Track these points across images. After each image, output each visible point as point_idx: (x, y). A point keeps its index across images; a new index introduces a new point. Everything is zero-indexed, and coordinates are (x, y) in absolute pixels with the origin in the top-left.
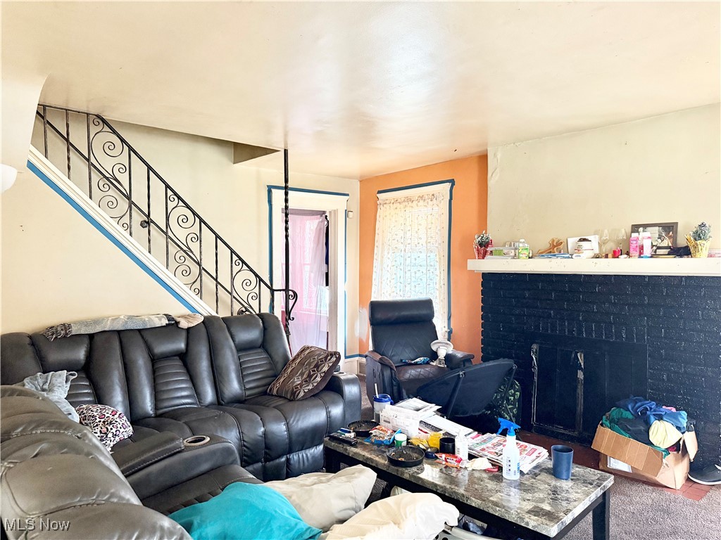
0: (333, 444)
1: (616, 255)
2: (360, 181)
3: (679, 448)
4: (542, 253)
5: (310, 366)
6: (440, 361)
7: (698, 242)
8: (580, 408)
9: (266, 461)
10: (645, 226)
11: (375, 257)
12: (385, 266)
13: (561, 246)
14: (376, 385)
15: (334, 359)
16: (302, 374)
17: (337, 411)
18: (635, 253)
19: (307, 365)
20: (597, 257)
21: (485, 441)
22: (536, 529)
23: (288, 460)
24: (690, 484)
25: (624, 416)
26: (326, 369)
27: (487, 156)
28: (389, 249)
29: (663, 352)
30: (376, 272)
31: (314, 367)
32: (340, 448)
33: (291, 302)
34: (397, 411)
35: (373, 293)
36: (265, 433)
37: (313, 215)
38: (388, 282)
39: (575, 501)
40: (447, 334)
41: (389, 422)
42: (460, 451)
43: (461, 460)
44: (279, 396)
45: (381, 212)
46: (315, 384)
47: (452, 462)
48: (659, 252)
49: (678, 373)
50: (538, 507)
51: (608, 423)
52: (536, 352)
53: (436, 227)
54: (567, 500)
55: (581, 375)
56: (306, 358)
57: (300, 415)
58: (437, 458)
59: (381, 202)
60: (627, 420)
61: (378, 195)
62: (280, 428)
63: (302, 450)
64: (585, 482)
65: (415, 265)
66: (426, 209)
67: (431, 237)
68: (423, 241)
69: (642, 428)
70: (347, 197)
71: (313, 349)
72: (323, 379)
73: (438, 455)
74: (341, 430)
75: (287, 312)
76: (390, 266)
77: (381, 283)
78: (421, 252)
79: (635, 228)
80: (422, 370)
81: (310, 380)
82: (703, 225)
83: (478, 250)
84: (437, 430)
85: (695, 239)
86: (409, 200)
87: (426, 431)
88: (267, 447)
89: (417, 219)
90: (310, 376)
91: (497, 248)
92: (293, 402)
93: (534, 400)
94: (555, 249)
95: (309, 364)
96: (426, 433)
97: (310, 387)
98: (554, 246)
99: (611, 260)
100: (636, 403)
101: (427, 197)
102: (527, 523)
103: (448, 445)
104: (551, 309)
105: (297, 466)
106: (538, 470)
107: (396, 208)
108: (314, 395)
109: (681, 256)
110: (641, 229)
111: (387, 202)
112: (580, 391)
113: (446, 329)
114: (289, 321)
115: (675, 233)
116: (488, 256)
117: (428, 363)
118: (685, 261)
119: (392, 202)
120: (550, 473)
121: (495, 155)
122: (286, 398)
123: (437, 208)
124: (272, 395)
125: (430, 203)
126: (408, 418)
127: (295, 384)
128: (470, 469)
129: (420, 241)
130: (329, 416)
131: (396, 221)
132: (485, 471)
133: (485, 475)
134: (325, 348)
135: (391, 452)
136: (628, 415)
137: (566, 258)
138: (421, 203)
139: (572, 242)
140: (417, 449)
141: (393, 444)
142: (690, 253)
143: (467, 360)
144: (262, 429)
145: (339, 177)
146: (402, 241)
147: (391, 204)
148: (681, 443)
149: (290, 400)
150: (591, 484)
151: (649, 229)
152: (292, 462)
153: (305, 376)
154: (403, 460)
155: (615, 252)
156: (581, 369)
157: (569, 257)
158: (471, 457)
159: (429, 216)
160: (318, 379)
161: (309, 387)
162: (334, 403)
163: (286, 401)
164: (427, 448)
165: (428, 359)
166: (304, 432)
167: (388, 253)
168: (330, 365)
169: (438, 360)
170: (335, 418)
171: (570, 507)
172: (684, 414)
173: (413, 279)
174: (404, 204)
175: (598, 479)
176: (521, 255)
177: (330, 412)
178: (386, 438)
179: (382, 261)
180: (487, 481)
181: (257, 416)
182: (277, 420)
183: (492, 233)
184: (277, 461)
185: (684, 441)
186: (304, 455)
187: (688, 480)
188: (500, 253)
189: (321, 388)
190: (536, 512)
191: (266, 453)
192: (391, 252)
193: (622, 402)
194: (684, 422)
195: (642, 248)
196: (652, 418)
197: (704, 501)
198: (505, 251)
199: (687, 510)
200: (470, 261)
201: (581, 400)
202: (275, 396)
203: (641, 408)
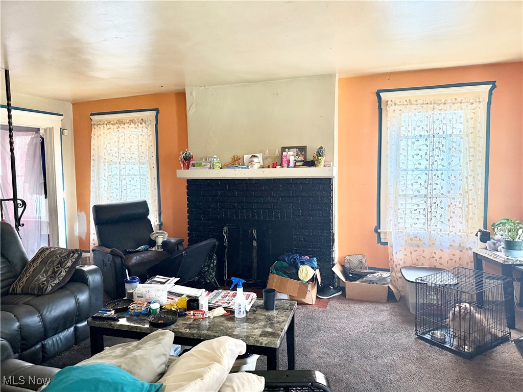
0: (97, 322)
1: (274, 166)
2: (73, 104)
3: (314, 279)
4: (228, 165)
5: (53, 264)
6: (158, 246)
7: (319, 158)
8: (255, 265)
9: (22, 352)
10: (289, 148)
11: (92, 168)
12: (102, 175)
13: (240, 161)
14: (127, 270)
15: (76, 255)
16: (46, 272)
17: (83, 297)
18: (285, 165)
19: (49, 263)
20: (262, 167)
21: (215, 296)
22: (268, 346)
23: (43, 346)
24: (319, 300)
25: (283, 265)
26: (69, 264)
27: (184, 93)
28: (104, 162)
29: (301, 224)
30: (93, 181)
31: (58, 264)
32: (105, 325)
33: (20, 210)
34: (148, 287)
35: (91, 199)
36: (20, 328)
37: (28, 131)
38: (106, 189)
39: (283, 322)
40: (158, 227)
41: (143, 297)
42: (204, 306)
43: (205, 312)
44: (25, 293)
45: (95, 132)
46: (61, 279)
47: (199, 315)
48: (298, 164)
49: (309, 236)
50: (264, 331)
51: (275, 271)
52: (226, 232)
53: (146, 145)
54: (278, 322)
55: (255, 244)
56: (47, 257)
57: (52, 307)
58: (186, 314)
59: (95, 123)
60: (285, 267)
61: (92, 117)
62: (34, 320)
63: (55, 334)
64: (283, 309)
65: (129, 175)
66: (136, 130)
67: (143, 153)
68: (136, 156)
69: (294, 271)
70: (62, 117)
71: (52, 249)
72: (68, 273)
73: (187, 313)
74: (102, 310)
75: (18, 219)
76: (106, 176)
77: (99, 190)
78: (134, 164)
79: (284, 149)
80: (145, 255)
81: (55, 276)
82: (321, 148)
83: (183, 163)
84: (180, 295)
85: (318, 157)
86: (121, 122)
87: (172, 298)
88: (23, 338)
89: (129, 138)
90: (54, 272)
91: (198, 162)
92: (43, 297)
93: (226, 264)
94: (236, 162)
95: (52, 262)
96: (172, 299)
97: (57, 281)
98: (236, 161)
99: (271, 169)
100: (289, 257)
101: (137, 121)
102: (261, 343)
103: (193, 303)
104: (235, 203)
105: (52, 349)
106: (255, 308)
107: (110, 129)
108: (62, 288)
109: (309, 166)
110: (287, 150)
111: (101, 123)
112: (255, 253)
113: (158, 223)
114: (20, 227)
115: (306, 152)
116: (191, 168)
117: (147, 250)
118: (312, 169)
119: (106, 123)
120: (263, 309)
121: (191, 94)
122: (32, 294)
123: (146, 130)
124: (17, 294)
125: (140, 125)
126: (158, 290)
127: (41, 281)
128: (212, 317)
129: (133, 156)
130: (77, 303)
131: (110, 139)
132: (222, 316)
133: (223, 319)
134: (65, 248)
135: (151, 319)
136: (285, 264)
137: (244, 168)
138: (132, 125)
139: (247, 157)
140: (170, 312)
141: (149, 312)
142: (315, 165)
143: (180, 243)
144: (17, 324)
145: (54, 99)
146: (117, 155)
147: (105, 126)
148: (315, 276)
149: (38, 296)
150: (288, 310)
151: (291, 150)
152: (47, 346)
153: (49, 273)
154: (162, 322)
155: (273, 164)
156: (255, 240)
157: (246, 168)
158: (210, 309)
159: (140, 136)
160: (63, 274)
161: (55, 282)
162: (81, 291)
163: (34, 297)
164: (177, 310)
165: (148, 246)
166: (57, 319)
167: (104, 165)
168: (74, 260)
169: (156, 246)
170: (83, 303)
171: (282, 326)
172: (315, 259)
173: (128, 187)
174: (117, 125)
175: (290, 305)
176: (215, 167)
177: (78, 299)
178: (143, 309)
179: (98, 172)
180: (226, 322)
181: (10, 313)
182: (31, 314)
183: (191, 151)
184: (33, 348)
185: (316, 275)
186: (57, 338)
187: (317, 297)
188: (200, 165)
189: (67, 281)
190: (264, 334)
191: (22, 344)
192: (107, 165)
193: (281, 257)
194: (315, 264)
195: (289, 161)
196: (299, 264)
197: (328, 308)
198: (204, 164)
199: (322, 315)
200: (178, 172)
201: (255, 260)
202: (20, 294)
203: (293, 259)
